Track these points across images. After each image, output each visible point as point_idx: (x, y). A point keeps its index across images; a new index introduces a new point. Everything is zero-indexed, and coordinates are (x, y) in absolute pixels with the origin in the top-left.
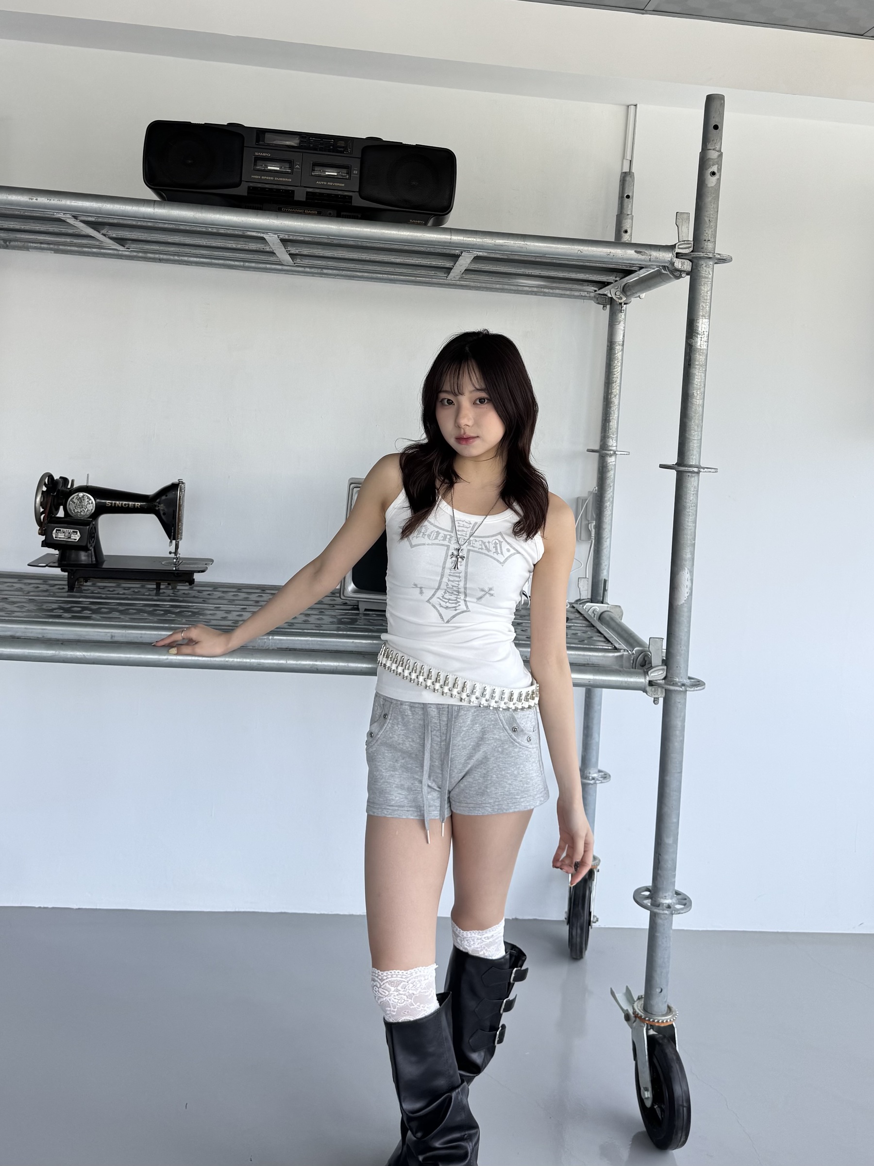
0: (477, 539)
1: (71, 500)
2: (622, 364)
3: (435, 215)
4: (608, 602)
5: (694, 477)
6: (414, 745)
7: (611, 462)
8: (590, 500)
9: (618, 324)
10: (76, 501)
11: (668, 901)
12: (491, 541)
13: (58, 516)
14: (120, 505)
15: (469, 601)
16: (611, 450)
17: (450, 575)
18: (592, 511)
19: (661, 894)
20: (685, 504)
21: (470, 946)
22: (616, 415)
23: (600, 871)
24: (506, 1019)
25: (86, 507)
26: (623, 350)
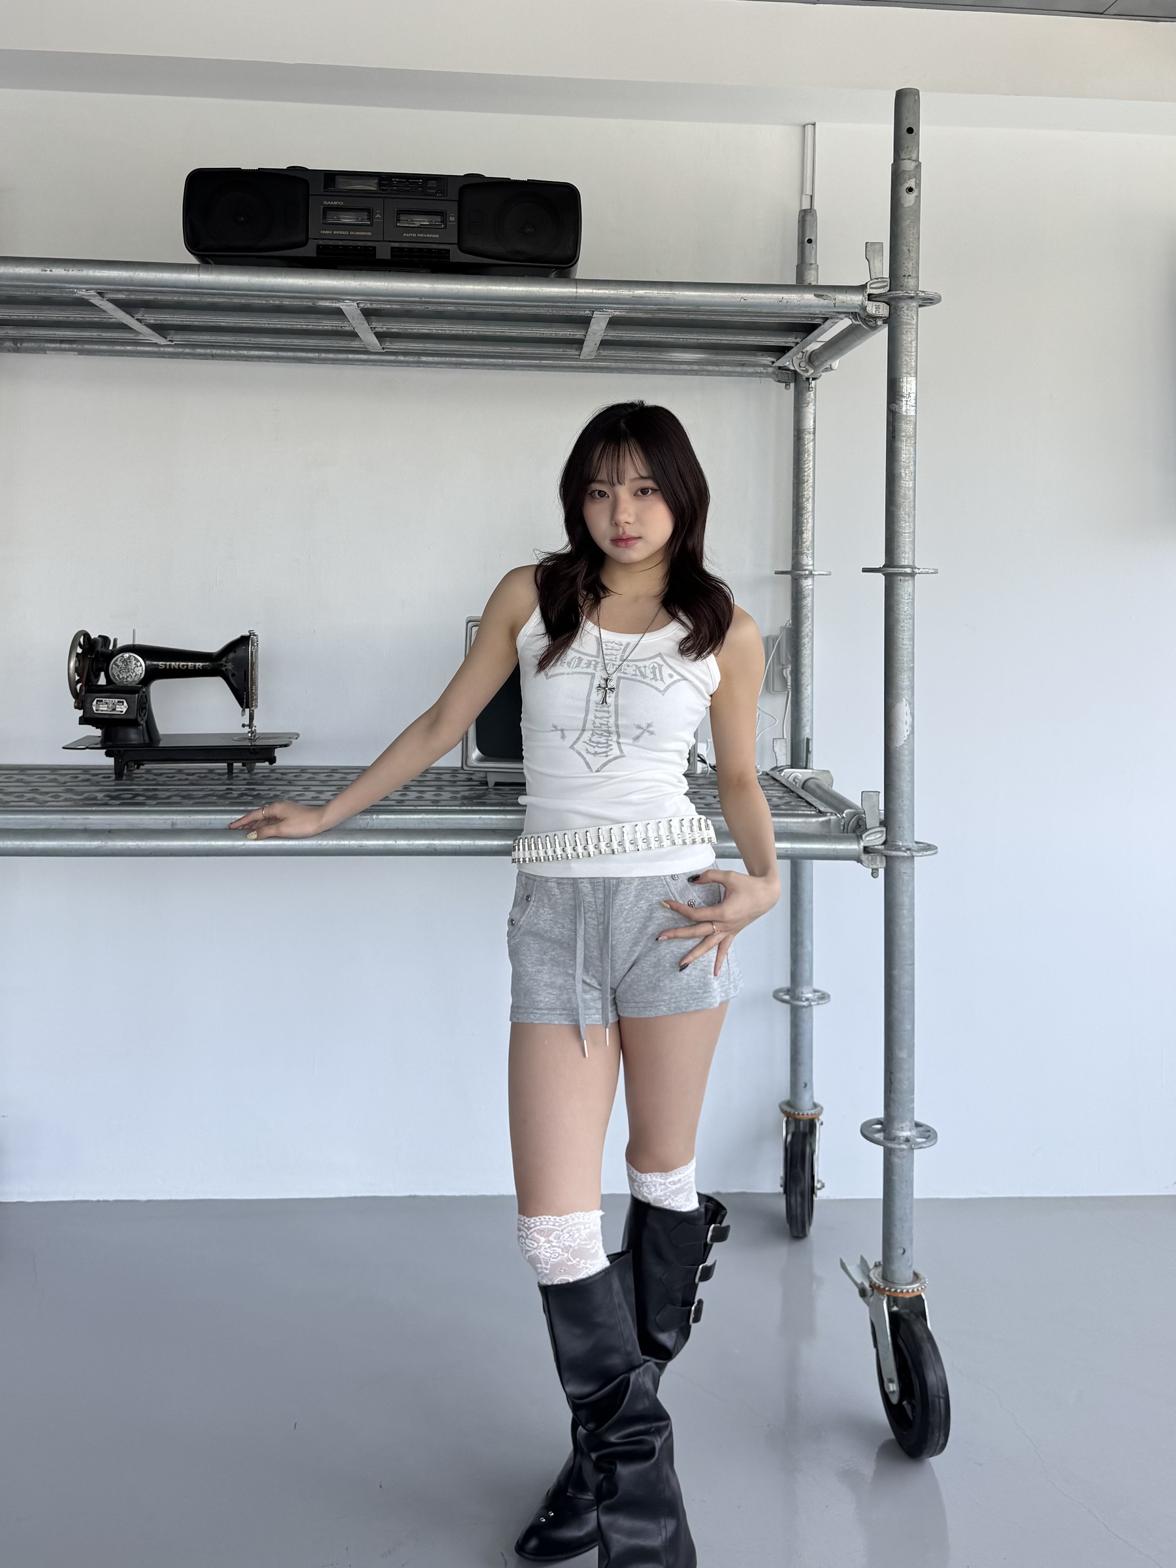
0: (630, 664)
1: (114, 663)
2: (814, 457)
3: (557, 268)
4: (814, 768)
5: (908, 581)
6: (566, 932)
7: (808, 586)
8: (784, 639)
9: (807, 406)
10: (119, 663)
11: (906, 1134)
12: (647, 665)
13: (100, 683)
14: (177, 667)
15: (623, 743)
16: (806, 570)
17: (596, 711)
18: (786, 653)
19: (897, 1125)
20: (898, 616)
21: (651, 1194)
22: (810, 525)
23: (824, 1123)
24: (704, 1291)
25: (134, 671)
26: (814, 440)
